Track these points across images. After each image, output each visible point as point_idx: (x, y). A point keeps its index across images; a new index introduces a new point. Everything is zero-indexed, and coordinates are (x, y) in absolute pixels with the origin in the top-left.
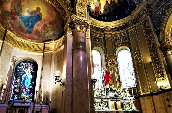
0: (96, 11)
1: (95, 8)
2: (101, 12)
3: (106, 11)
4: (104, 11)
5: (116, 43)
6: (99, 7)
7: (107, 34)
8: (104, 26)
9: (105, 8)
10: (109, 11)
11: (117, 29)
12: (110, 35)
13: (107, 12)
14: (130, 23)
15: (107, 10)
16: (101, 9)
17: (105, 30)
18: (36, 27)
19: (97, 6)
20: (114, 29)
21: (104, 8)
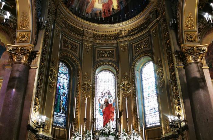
0: (105, 10)
1: (103, 6)
2: (113, 9)
3: (121, 5)
4: (118, 6)
5: (135, 54)
6: (110, 2)
7: (120, 42)
8: (117, 30)
9: (119, 1)
10: (126, 4)
11: (137, 31)
12: (126, 43)
13: (123, 6)
14: (151, 16)
15: (122, 2)
16: (113, 4)
17: (119, 36)
18: (2, 60)
19: (106, 2)
20: (132, 31)
21: (117, 2)
